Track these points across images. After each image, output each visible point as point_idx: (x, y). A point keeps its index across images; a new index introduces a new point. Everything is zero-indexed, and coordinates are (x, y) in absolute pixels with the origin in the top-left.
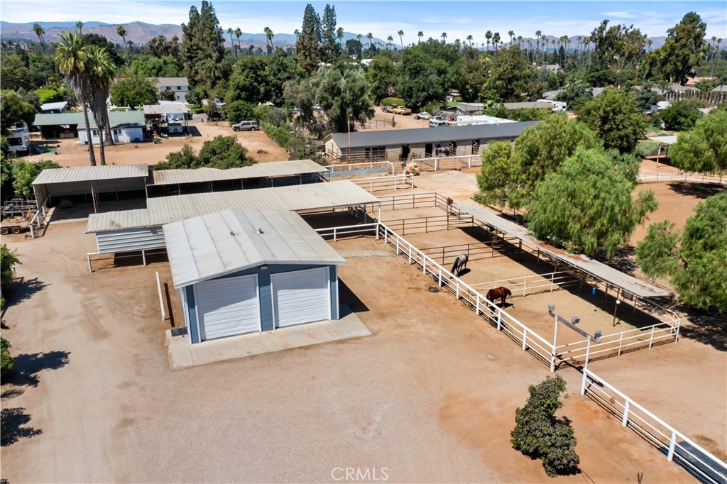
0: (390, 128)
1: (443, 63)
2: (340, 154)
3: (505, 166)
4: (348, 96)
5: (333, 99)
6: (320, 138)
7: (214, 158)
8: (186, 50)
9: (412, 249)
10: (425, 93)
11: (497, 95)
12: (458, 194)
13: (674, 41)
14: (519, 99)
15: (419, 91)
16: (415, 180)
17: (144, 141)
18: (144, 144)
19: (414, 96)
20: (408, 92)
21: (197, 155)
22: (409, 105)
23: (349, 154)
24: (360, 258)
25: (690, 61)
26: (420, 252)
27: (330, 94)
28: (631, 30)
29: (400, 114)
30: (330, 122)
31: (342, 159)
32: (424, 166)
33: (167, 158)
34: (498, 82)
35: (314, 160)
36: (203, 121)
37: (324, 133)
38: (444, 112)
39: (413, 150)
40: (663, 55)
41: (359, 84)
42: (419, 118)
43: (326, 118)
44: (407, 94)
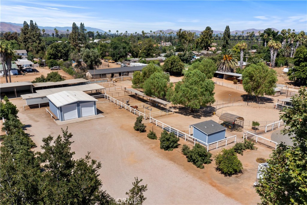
0: (107, 68)
1: (125, 45)
2: (91, 77)
3: (139, 78)
4: (93, 58)
5: (88, 59)
6: (84, 71)
7: (51, 79)
8: (23, 39)
9: (114, 100)
10: (119, 55)
11: (145, 55)
12: (129, 87)
13: (203, 36)
14: (152, 57)
15: (117, 54)
16: (115, 84)
17: (18, 75)
18: (19, 76)
19: (115, 56)
20: (113, 55)
21: (46, 78)
22: (114, 59)
23: (94, 76)
24: (101, 103)
25: (209, 43)
26: (117, 100)
27: (87, 57)
28: (189, 33)
29: (111, 62)
30: (87, 66)
31: (92, 78)
32: (118, 79)
33: (35, 79)
34: (144, 51)
35: (84, 78)
36: (37, 67)
37: (85, 70)
38: (126, 62)
39: (115, 75)
40: (200, 40)
41: (97, 54)
42: (117, 64)
43: (86, 65)
44: (113, 56)
